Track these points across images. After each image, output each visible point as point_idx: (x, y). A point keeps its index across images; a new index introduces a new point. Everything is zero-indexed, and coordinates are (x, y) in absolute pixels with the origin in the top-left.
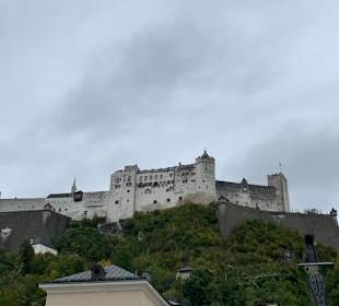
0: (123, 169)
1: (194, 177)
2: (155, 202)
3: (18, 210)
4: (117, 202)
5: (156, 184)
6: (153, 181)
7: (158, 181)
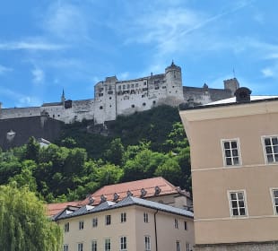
0: (104, 80)
1: (164, 85)
2: (133, 106)
3: (17, 117)
4: (101, 108)
5: (133, 92)
6: (130, 90)
7: (135, 89)
